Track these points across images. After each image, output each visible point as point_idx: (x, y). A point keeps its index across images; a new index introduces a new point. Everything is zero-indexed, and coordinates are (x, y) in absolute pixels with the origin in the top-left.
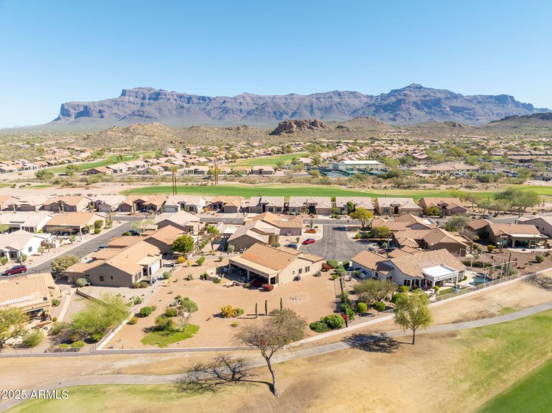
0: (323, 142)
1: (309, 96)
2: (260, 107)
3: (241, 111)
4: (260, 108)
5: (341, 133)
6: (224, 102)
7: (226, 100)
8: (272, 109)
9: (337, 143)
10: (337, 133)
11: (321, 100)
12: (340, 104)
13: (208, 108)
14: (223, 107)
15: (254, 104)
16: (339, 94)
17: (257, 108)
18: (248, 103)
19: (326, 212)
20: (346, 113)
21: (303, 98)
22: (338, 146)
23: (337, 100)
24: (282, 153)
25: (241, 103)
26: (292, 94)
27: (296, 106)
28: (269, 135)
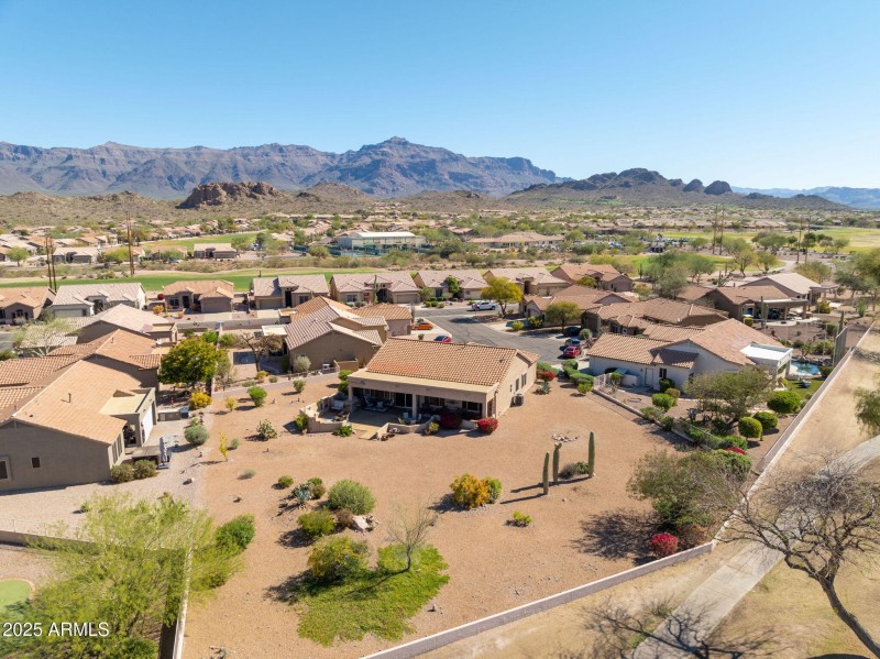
1: (230, 150)
2: (143, 168)
3: (104, 173)
4: (141, 169)
5: (308, 204)
6: (70, 158)
7: (74, 154)
8: (165, 171)
10: (300, 204)
11: (251, 158)
12: (283, 165)
13: (37, 168)
14: (69, 167)
15: (129, 162)
16: (281, 149)
17: (136, 170)
18: (116, 161)
20: (295, 180)
21: (219, 154)
23: (278, 159)
24: (220, 233)
25: (103, 161)
26: (199, 148)
27: (208, 167)
28: (177, 208)
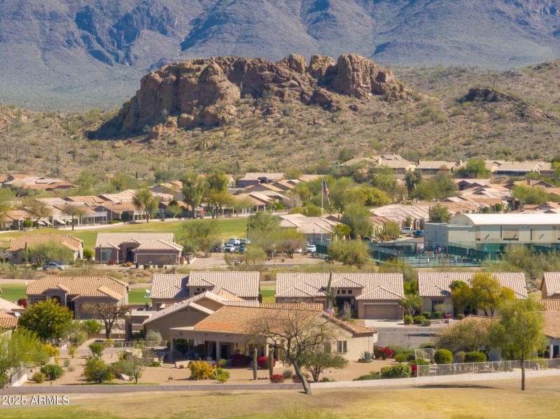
0: (384, 171)
5: (486, 128)
9: (463, 173)
19: (389, 309)
22: (463, 186)
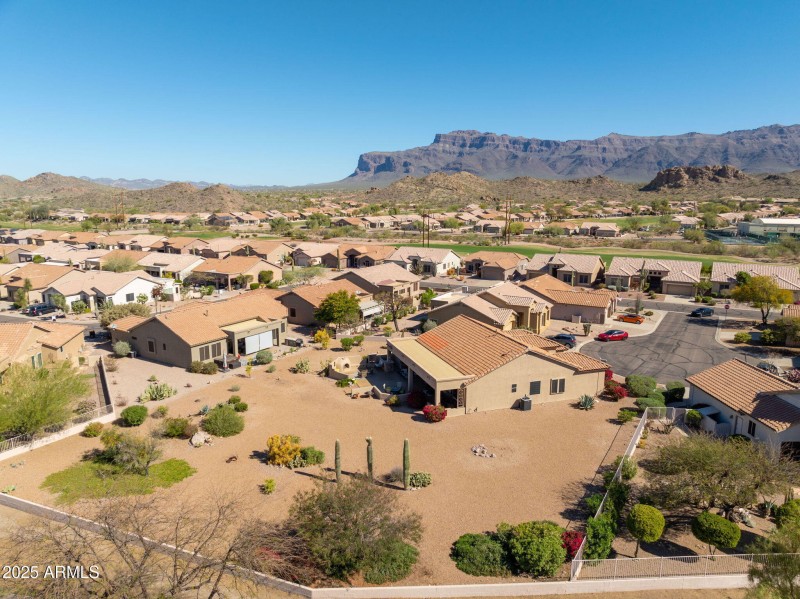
0: (733, 201)
1: (723, 135)
2: (635, 153)
3: (604, 160)
4: (635, 156)
5: (774, 188)
6: (579, 148)
7: (582, 144)
8: (655, 157)
9: (763, 202)
10: (764, 188)
11: (745, 141)
12: (780, 146)
13: (554, 157)
14: (577, 155)
15: (626, 150)
16: (780, 131)
17: (630, 157)
18: (615, 149)
19: (685, 289)
20: (792, 162)
21: (711, 139)
22: (762, 207)
23: (775, 140)
24: (652, 214)
25: (604, 149)
26: (692, 134)
27: (699, 152)
28: (640, 190)
